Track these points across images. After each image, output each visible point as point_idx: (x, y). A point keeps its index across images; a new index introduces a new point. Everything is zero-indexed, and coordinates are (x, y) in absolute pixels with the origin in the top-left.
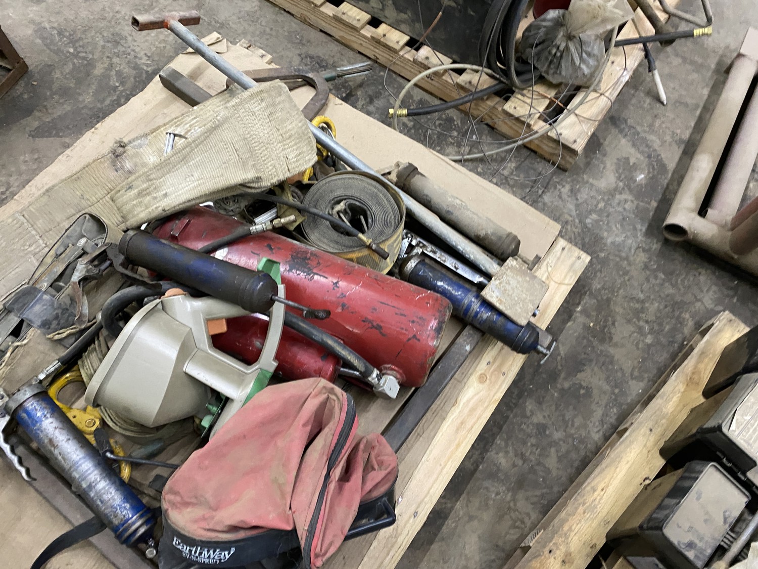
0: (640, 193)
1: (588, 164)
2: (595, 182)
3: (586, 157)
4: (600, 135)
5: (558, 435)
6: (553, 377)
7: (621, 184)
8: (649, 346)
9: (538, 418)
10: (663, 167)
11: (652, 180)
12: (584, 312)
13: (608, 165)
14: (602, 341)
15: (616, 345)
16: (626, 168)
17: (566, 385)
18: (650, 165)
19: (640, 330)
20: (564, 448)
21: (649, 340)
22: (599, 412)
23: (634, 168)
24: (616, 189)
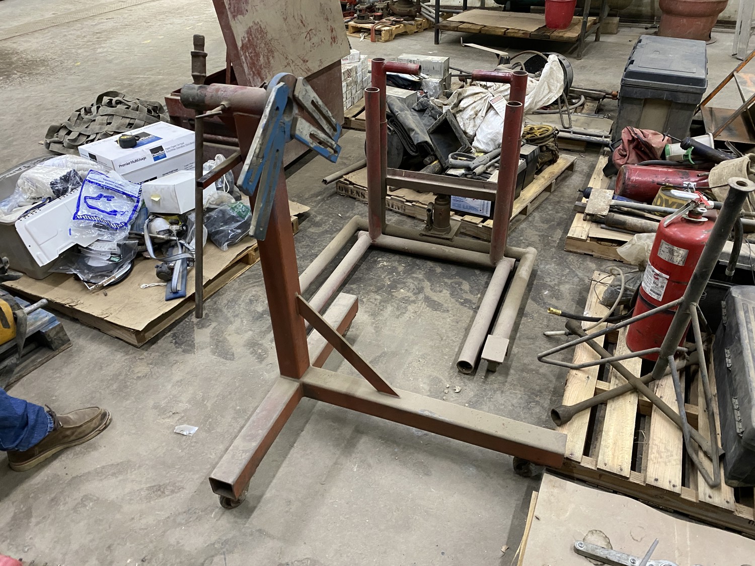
0: (545, 286)
1: (580, 293)
2: (572, 286)
3: (583, 296)
4: (580, 309)
5: (551, 212)
6: (559, 224)
7: (557, 288)
8: (521, 236)
9: (560, 215)
10: (534, 300)
11: (539, 292)
12: (555, 241)
13: (568, 295)
14: (543, 235)
15: (536, 235)
16: (556, 295)
17: (553, 223)
18: (543, 300)
19: (527, 240)
20: (547, 210)
21: (522, 238)
22: (536, 219)
23: (551, 297)
24: (558, 285)
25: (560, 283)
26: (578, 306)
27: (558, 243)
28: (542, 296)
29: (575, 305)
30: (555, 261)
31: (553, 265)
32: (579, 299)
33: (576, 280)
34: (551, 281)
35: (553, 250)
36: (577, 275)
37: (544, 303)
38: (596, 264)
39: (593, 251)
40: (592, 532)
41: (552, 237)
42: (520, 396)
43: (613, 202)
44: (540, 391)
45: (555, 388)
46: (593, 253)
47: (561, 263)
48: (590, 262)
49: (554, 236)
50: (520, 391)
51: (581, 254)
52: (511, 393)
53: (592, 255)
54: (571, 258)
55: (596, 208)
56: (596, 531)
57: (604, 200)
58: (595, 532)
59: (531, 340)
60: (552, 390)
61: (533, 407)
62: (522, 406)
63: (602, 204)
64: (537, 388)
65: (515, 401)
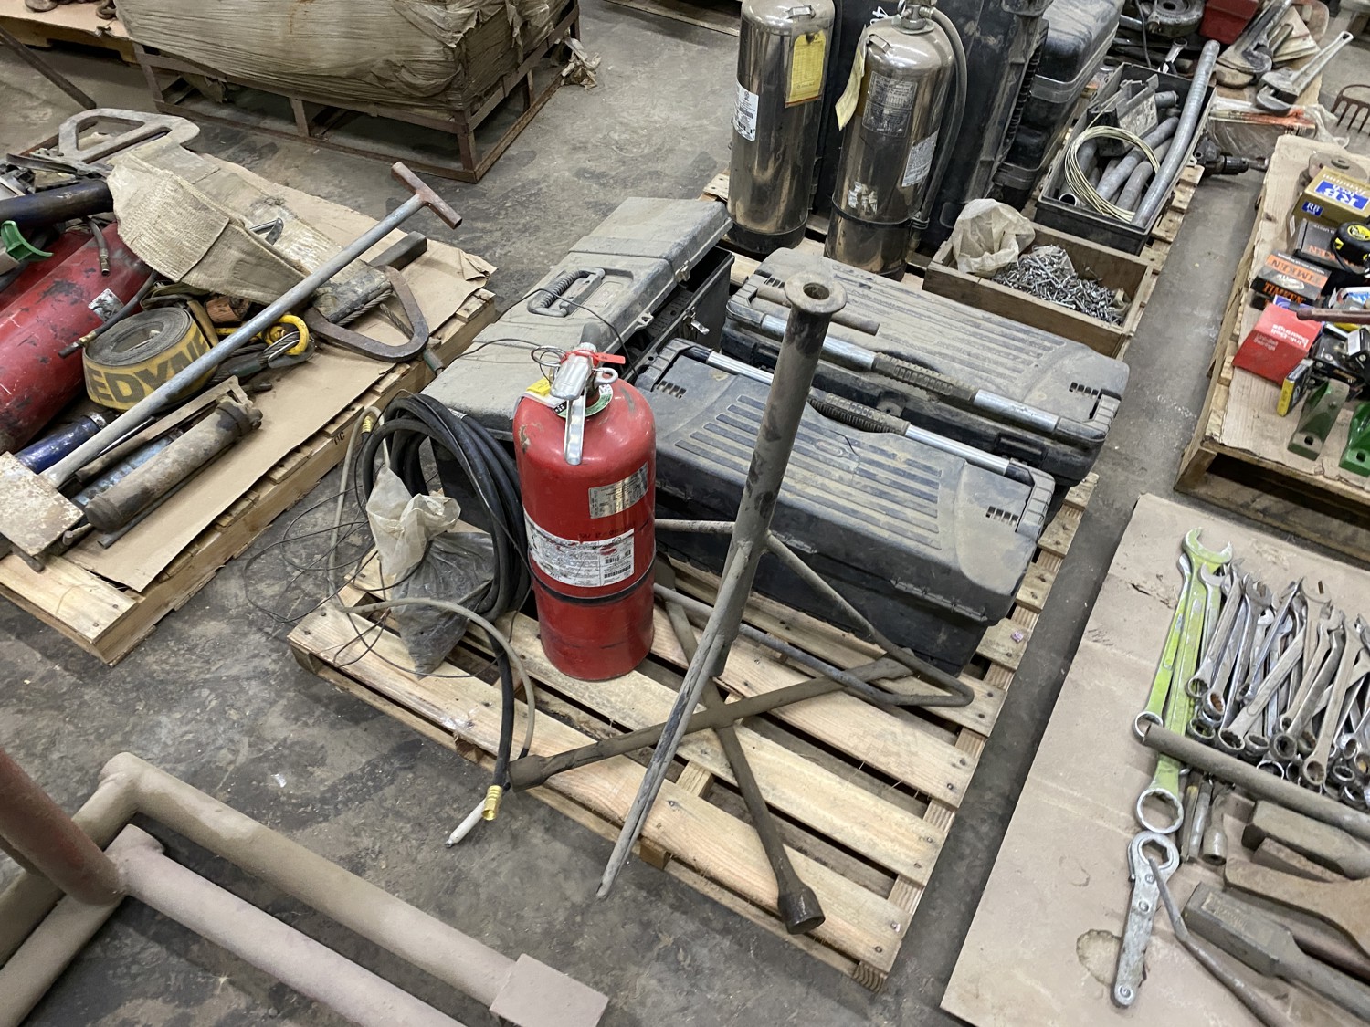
0: (248, 776)
1: (316, 699)
2: (278, 708)
4: (378, 722)
7: (270, 747)
10: (299, 821)
11: (272, 800)
12: (50, 676)
13: (311, 731)
16: (299, 759)
18: (307, 800)
23: (304, 773)
24: (261, 739)
25: (254, 732)
26: (363, 725)
27: (66, 669)
28: (290, 797)
29: (359, 731)
30: (148, 707)
31: (164, 719)
32: (338, 711)
33: (253, 688)
34: (236, 752)
35: (90, 694)
36: (236, 679)
37: (323, 801)
38: (211, 615)
39: (167, 605)
40: (1082, 958)
41: (28, 675)
42: (653, 982)
43: (54, 475)
44: (646, 925)
45: (640, 886)
46: (171, 606)
47: (166, 693)
48: (194, 625)
49: (25, 667)
50: (638, 975)
51: (150, 635)
52: (642, 1004)
53: (172, 611)
54: (154, 662)
55: (37, 524)
56: (1078, 948)
57: (23, 492)
58: (1080, 951)
59: (462, 886)
60: (644, 893)
61: (693, 960)
62: (686, 986)
63: (34, 503)
64: (633, 929)
65: (668, 999)
